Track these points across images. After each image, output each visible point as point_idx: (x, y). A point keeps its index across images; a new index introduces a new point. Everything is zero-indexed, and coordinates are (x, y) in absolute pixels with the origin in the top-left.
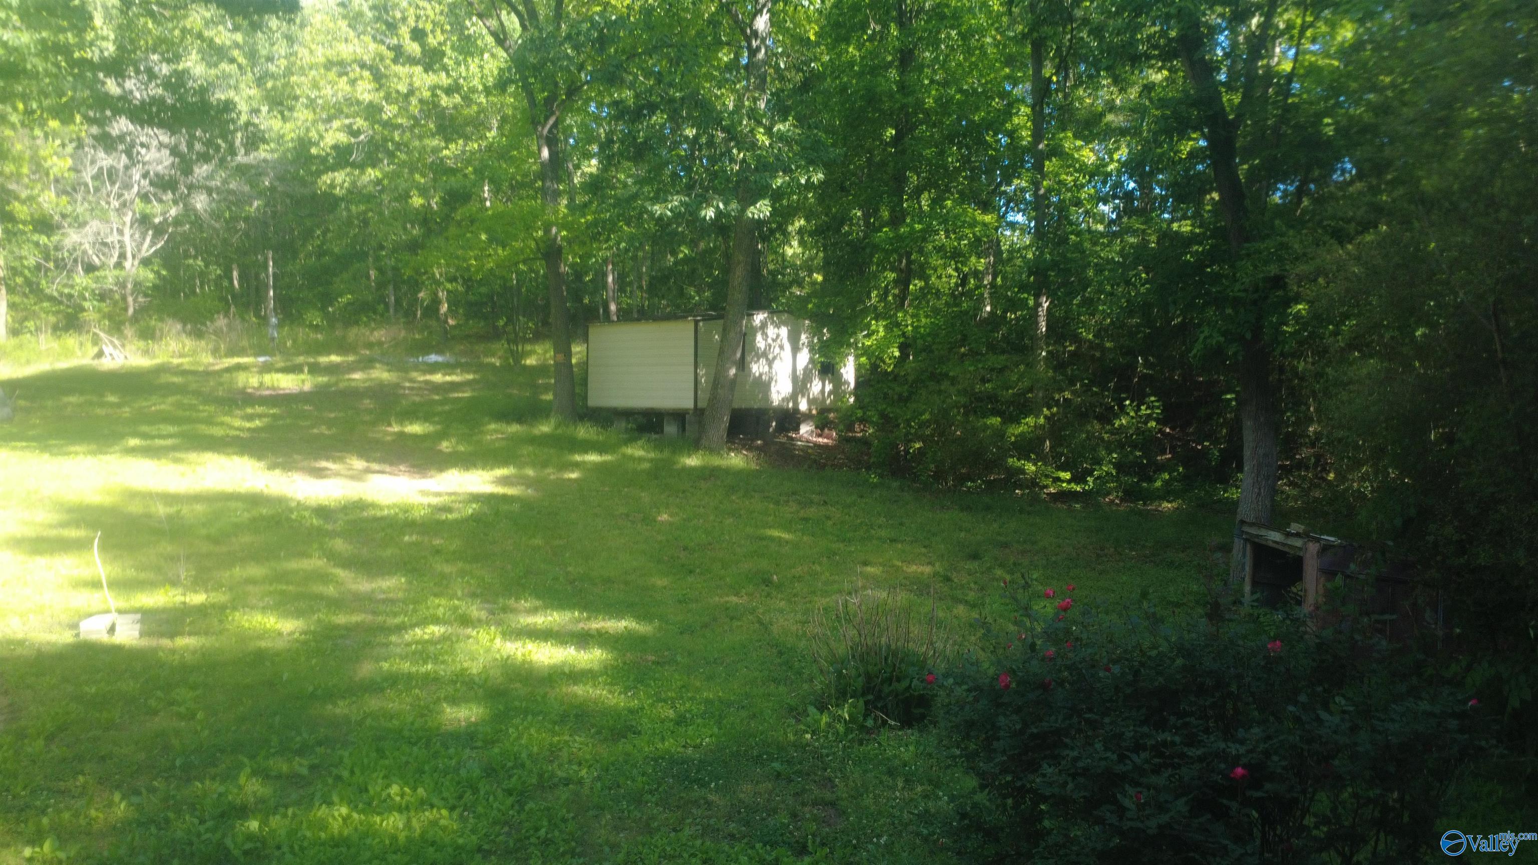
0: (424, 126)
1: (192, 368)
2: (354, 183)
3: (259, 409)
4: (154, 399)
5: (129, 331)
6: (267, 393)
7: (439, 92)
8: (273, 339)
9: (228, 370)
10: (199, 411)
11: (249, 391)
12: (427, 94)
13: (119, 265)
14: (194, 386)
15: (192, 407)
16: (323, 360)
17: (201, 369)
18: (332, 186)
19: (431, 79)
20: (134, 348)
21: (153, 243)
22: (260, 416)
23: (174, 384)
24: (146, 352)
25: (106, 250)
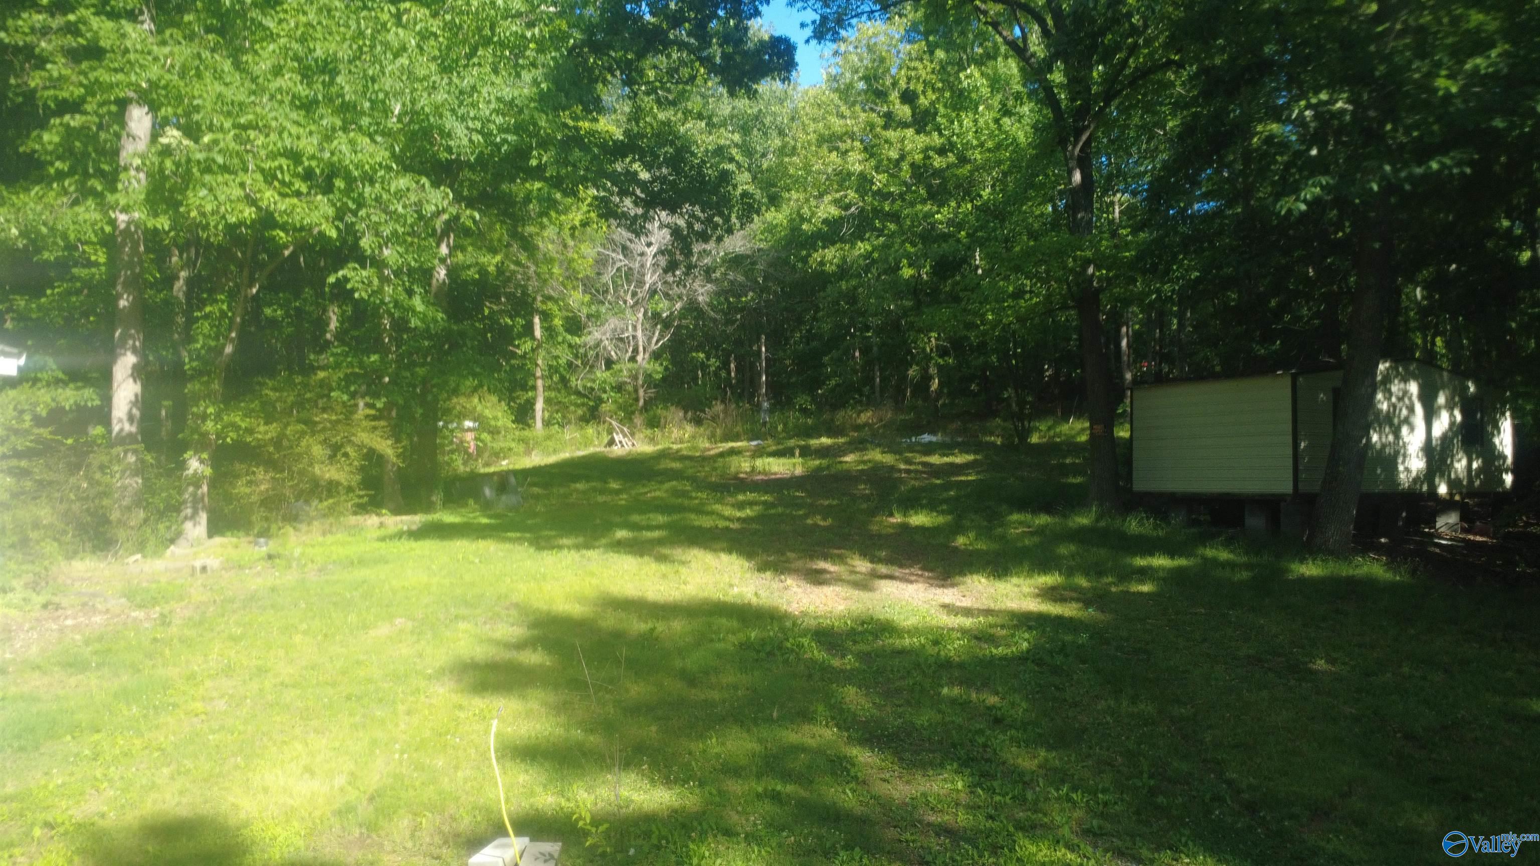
0: (915, 192)
1: (690, 453)
2: (844, 259)
3: (750, 496)
4: (653, 485)
5: (638, 420)
6: (760, 477)
7: (931, 153)
8: (765, 423)
9: (722, 455)
10: (691, 498)
11: (742, 475)
12: (918, 157)
13: (633, 359)
14: (690, 472)
15: (684, 494)
16: (814, 442)
17: (698, 454)
18: (822, 263)
19: (922, 140)
20: (642, 436)
21: (661, 336)
22: (751, 504)
23: (672, 469)
24: (652, 440)
25: (621, 345)
